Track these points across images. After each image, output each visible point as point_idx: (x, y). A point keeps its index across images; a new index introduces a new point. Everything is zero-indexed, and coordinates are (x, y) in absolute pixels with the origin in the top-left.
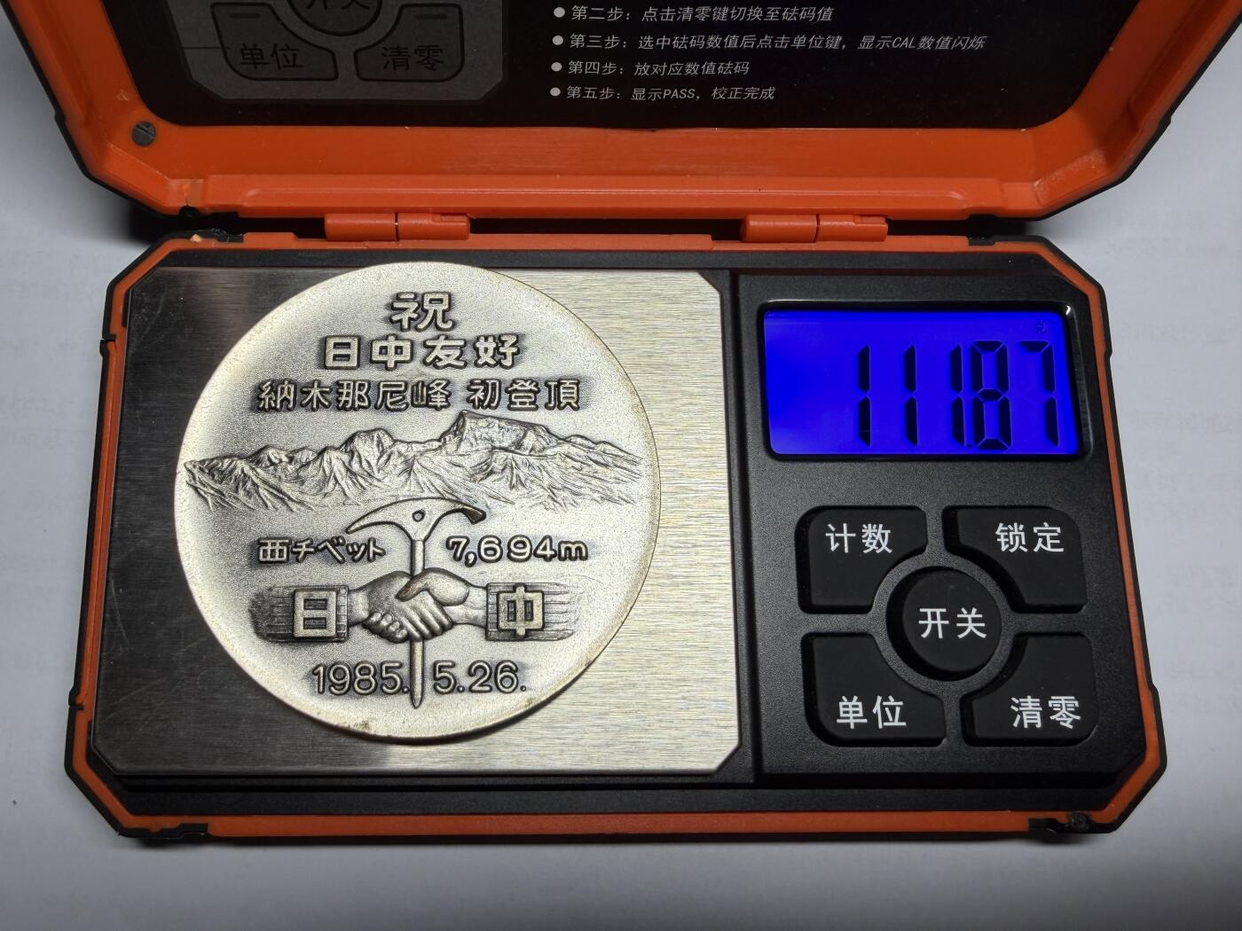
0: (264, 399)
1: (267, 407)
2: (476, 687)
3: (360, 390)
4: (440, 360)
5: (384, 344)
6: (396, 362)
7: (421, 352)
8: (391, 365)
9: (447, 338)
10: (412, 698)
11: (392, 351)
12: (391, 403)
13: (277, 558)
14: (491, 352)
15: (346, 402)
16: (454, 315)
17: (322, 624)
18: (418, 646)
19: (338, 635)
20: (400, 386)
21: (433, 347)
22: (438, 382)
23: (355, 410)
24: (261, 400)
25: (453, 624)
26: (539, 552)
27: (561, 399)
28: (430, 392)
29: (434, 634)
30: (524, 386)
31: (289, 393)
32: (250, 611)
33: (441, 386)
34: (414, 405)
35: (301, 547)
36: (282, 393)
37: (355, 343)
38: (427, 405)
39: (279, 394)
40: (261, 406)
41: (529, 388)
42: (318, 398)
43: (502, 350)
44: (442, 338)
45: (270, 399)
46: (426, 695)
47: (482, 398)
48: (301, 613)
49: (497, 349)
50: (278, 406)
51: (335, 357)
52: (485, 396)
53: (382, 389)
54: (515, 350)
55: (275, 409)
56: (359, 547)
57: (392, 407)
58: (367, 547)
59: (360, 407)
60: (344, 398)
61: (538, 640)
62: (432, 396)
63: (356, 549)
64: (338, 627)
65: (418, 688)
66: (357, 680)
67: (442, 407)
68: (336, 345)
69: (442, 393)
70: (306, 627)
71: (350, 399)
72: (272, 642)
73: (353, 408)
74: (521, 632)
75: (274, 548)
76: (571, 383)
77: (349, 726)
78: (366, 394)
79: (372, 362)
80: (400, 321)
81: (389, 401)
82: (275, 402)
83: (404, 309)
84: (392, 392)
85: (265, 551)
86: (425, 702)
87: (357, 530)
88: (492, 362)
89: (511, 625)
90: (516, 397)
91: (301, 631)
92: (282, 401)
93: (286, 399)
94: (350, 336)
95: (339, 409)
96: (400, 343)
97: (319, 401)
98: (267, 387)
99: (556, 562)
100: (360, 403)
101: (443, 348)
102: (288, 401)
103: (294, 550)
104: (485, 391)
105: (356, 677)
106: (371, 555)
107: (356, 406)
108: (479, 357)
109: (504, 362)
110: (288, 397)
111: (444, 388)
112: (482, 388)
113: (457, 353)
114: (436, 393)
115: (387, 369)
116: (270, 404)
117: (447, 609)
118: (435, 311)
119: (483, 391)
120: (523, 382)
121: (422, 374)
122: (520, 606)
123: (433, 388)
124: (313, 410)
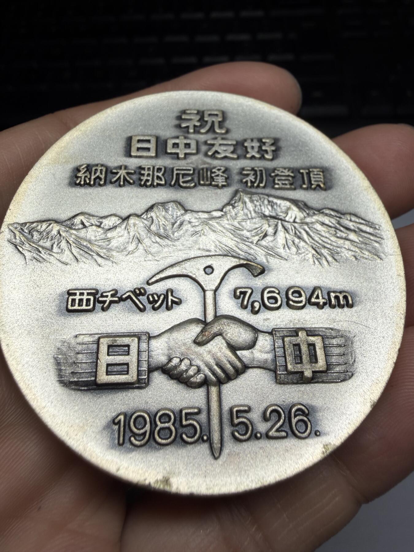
0: (81, 177)
1: (82, 183)
2: (272, 433)
3: (157, 172)
4: (219, 153)
5: (177, 141)
6: (186, 154)
7: (204, 148)
8: (181, 156)
9: (223, 139)
10: (211, 448)
11: (182, 146)
12: (183, 182)
13: (84, 307)
14: (256, 149)
15: (147, 181)
16: (227, 124)
18: (214, 390)
20: (190, 170)
21: (213, 145)
22: (219, 168)
23: (154, 186)
24: (77, 177)
25: (246, 367)
26: (313, 300)
27: (313, 182)
28: (213, 175)
29: (229, 378)
30: (284, 172)
31: (101, 173)
32: (55, 359)
33: (221, 171)
34: (200, 184)
35: (107, 296)
36: (95, 173)
37: (153, 141)
38: (210, 185)
39: (93, 173)
40: (78, 182)
41: (287, 174)
42: (124, 177)
43: (264, 148)
44: (219, 138)
45: (86, 177)
46: (225, 444)
47: (253, 180)
48: (105, 359)
49: (260, 147)
50: (92, 183)
51: (138, 149)
52: (256, 179)
53: (175, 172)
54: (273, 148)
55: (89, 185)
56: (159, 297)
57: (185, 185)
58: (166, 297)
59: (158, 185)
60: (144, 178)
61: (323, 382)
62: (215, 178)
63: (156, 298)
64: (139, 373)
65: (216, 437)
66: (158, 428)
67: (223, 186)
68: (139, 141)
69: (222, 176)
70: (108, 373)
71: (150, 178)
72: (75, 390)
73: (152, 186)
74: (308, 374)
75: (82, 297)
76: (318, 171)
78: (163, 175)
79: (166, 153)
80: (188, 127)
81: (181, 180)
82: (90, 179)
83: (190, 120)
84: (184, 175)
85: (73, 300)
86: (226, 451)
87: (157, 281)
88: (258, 156)
89: (299, 368)
90: (279, 180)
91: (103, 378)
92: (95, 179)
93: (98, 177)
94: (151, 136)
95: (141, 186)
96: (188, 141)
97: (125, 179)
98: (83, 169)
99: (327, 309)
100: (158, 182)
101: (220, 145)
102: (100, 179)
103: (101, 299)
104: (255, 174)
105: (156, 425)
106: (170, 303)
107: (155, 184)
108: (247, 152)
109: (267, 156)
110: (101, 176)
111: (223, 172)
112: (252, 173)
113: (232, 148)
114: (218, 176)
115: (178, 158)
116: (85, 181)
117: (238, 352)
118: (213, 122)
119: (254, 175)
120: (281, 169)
121: (205, 163)
122: (304, 348)
123: (215, 172)
124: (120, 186)
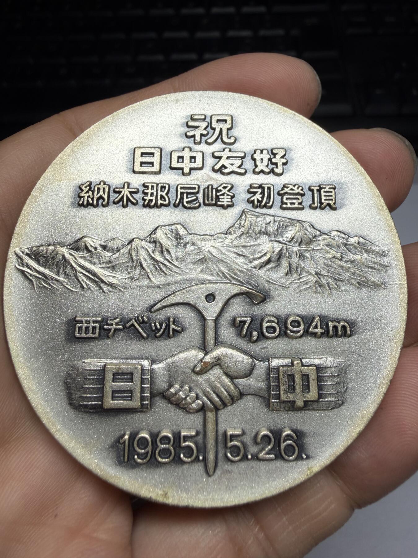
0: (83, 197)
1: (85, 202)
2: (262, 455)
3: (161, 191)
4: (226, 168)
5: (181, 154)
6: (191, 169)
7: (210, 161)
8: (186, 170)
9: (230, 151)
10: (206, 467)
11: (187, 160)
12: (187, 202)
13: (91, 335)
14: (266, 162)
15: (151, 201)
16: (235, 132)
17: (129, 394)
18: (210, 416)
19: (142, 405)
20: (194, 188)
21: (220, 158)
22: (224, 185)
23: (158, 207)
24: (80, 197)
25: (242, 395)
26: (311, 330)
27: (323, 201)
28: (218, 194)
29: (225, 405)
30: (293, 190)
31: (104, 193)
32: (66, 383)
33: (227, 189)
34: (205, 205)
35: (112, 325)
36: (98, 193)
37: (157, 155)
38: (216, 205)
39: (96, 193)
40: (81, 202)
41: (297, 191)
42: (127, 197)
43: (274, 160)
44: (227, 150)
45: (89, 197)
46: (219, 465)
47: (260, 199)
49: (270, 160)
50: (95, 203)
51: (142, 164)
52: (263, 198)
53: (180, 191)
54: (284, 161)
55: (92, 205)
56: (161, 325)
57: (189, 206)
58: (168, 326)
59: (162, 205)
60: (148, 198)
61: (314, 409)
62: (220, 197)
63: (159, 327)
64: (142, 398)
65: (211, 457)
66: (158, 450)
67: (229, 206)
68: (142, 154)
69: (228, 195)
71: (154, 198)
72: (84, 412)
73: (156, 206)
74: (300, 403)
75: (88, 325)
76: (330, 188)
77: (151, 497)
78: (167, 194)
79: (172, 168)
80: (194, 136)
81: (185, 200)
82: (93, 199)
83: (196, 127)
84: (188, 194)
85: (80, 328)
86: (218, 472)
87: (159, 309)
88: (267, 170)
89: (291, 397)
90: (287, 199)
91: (110, 403)
92: (98, 199)
93: (101, 197)
94: (155, 148)
95: (144, 206)
96: (193, 154)
97: (128, 199)
98: (86, 187)
99: (325, 340)
100: (162, 202)
101: (228, 158)
102: (103, 199)
103: (105, 327)
104: (263, 193)
105: (158, 446)
106: (171, 333)
107: (159, 204)
108: (256, 166)
109: (276, 170)
110: (103, 196)
111: (229, 191)
112: (260, 191)
113: (238, 162)
114: (223, 195)
115: (183, 174)
116: (88, 201)
117: (236, 381)
118: (221, 129)
119: (261, 194)
120: (291, 187)
121: (212, 179)
122: (298, 379)
123: (221, 191)
124: (124, 206)
